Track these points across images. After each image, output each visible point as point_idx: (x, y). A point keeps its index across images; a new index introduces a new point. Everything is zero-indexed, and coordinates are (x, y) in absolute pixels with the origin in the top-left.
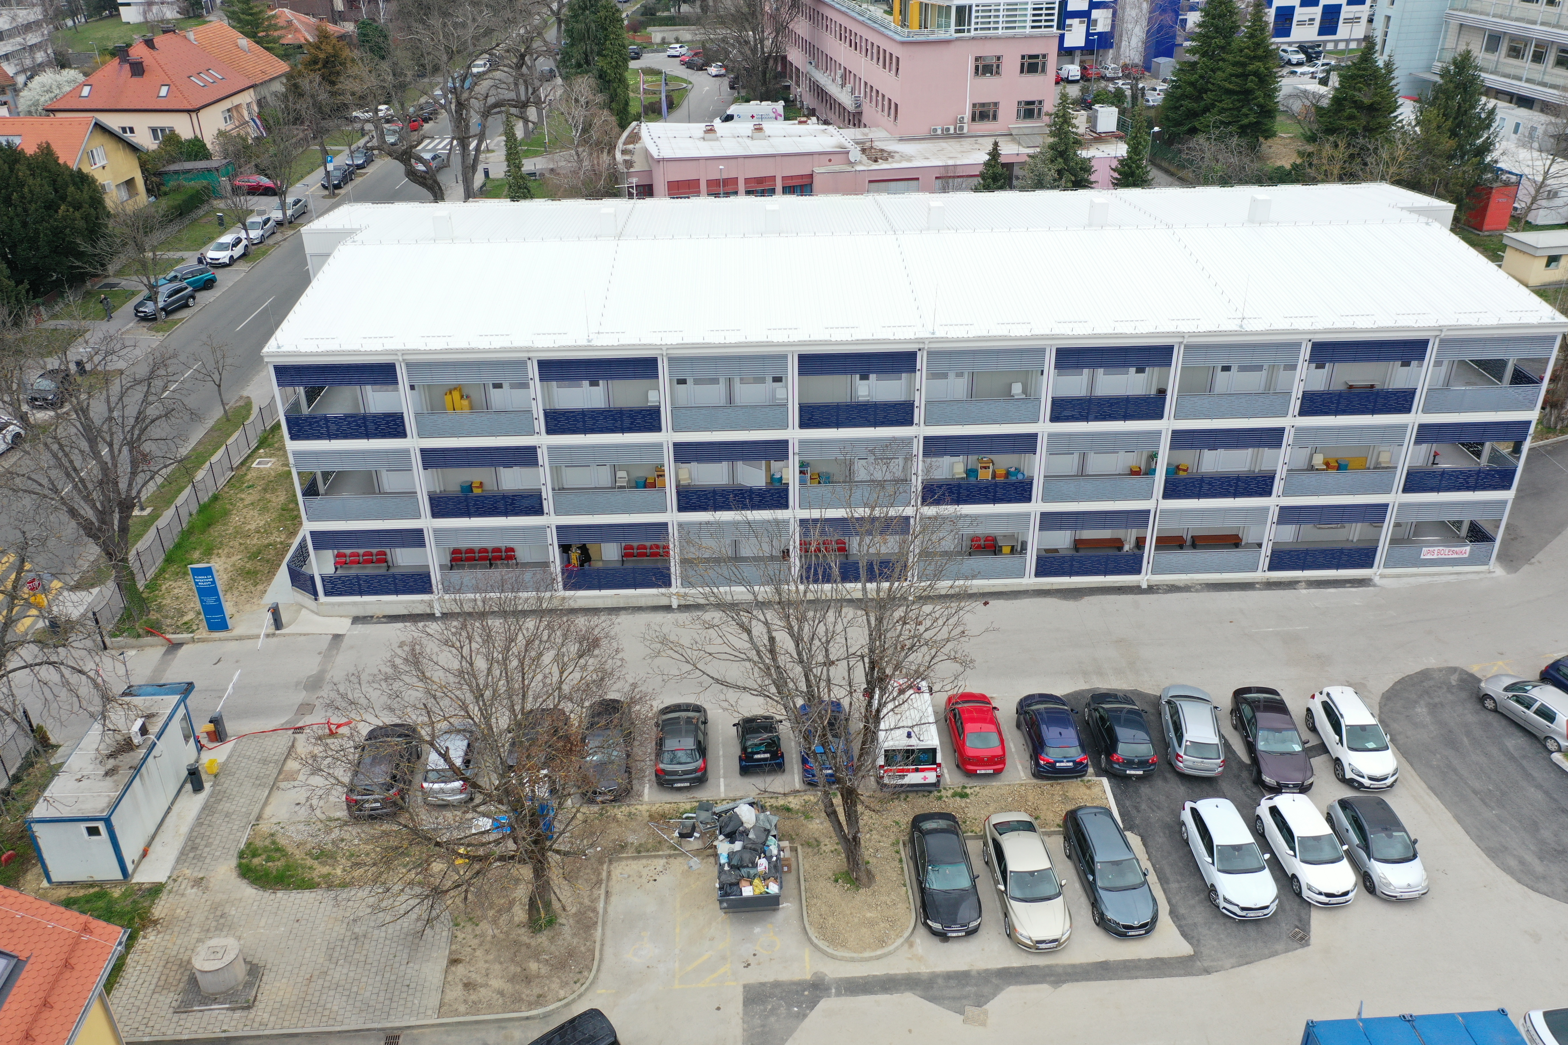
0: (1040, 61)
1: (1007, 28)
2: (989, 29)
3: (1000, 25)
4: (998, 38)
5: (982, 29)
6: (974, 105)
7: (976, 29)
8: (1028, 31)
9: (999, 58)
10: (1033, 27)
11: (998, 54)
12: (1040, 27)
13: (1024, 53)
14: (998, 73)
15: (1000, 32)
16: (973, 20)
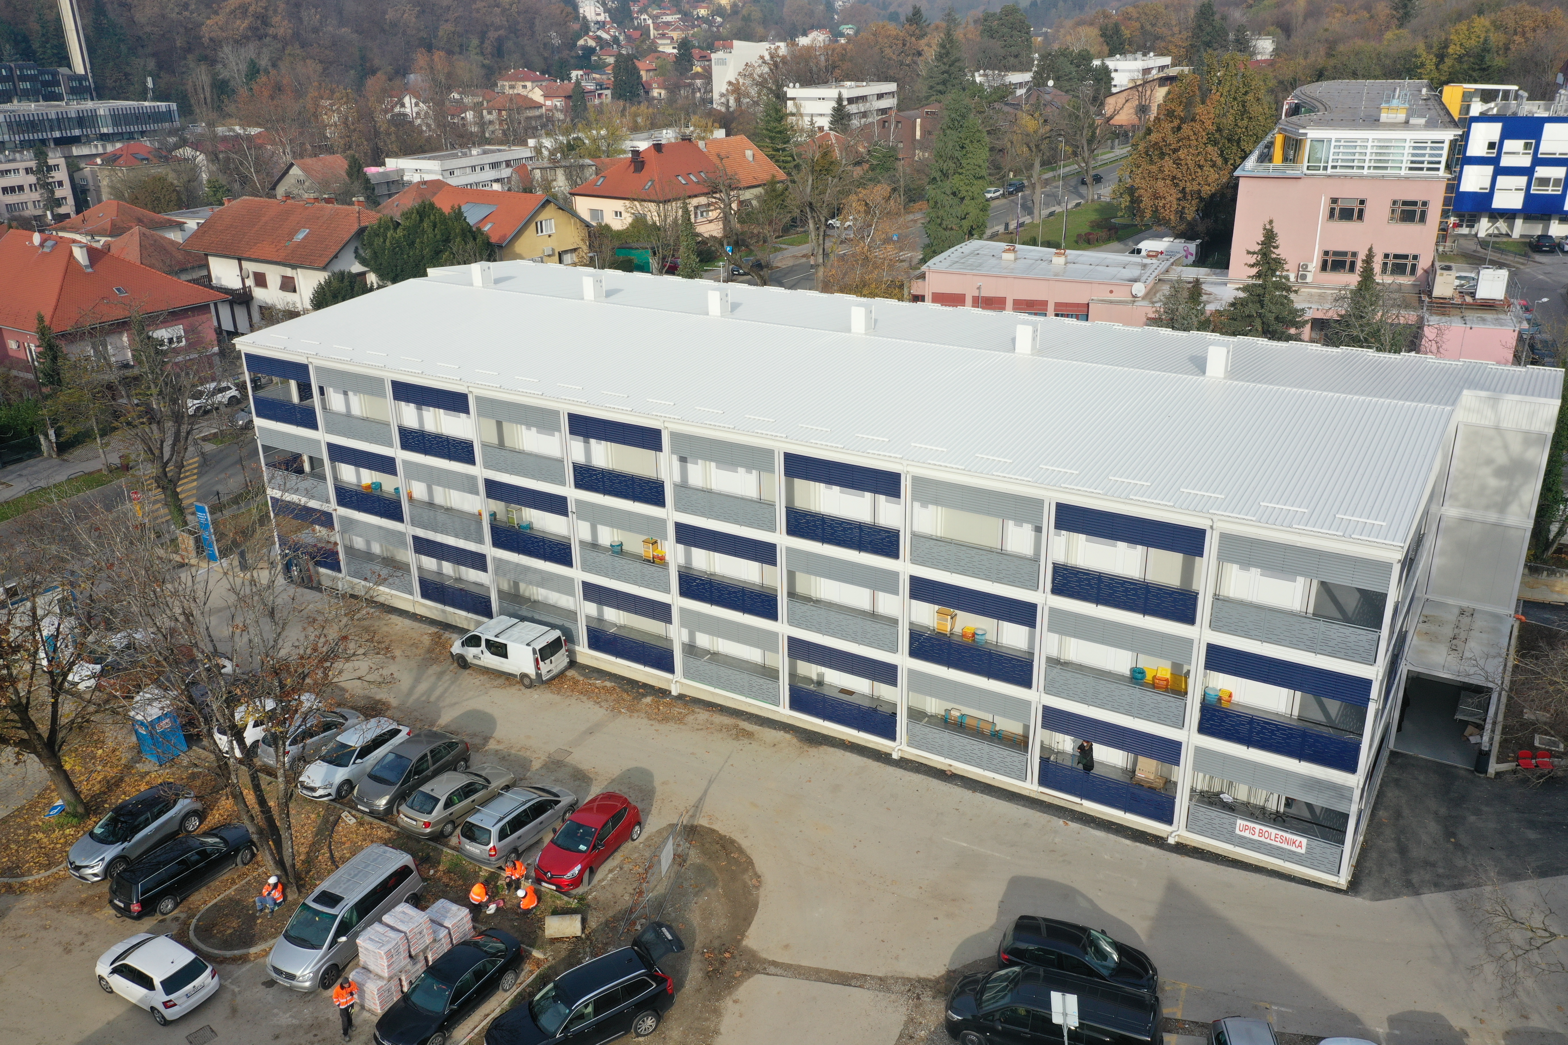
0: (1418, 209)
1: (1375, 168)
2: (1352, 167)
3: (1366, 165)
4: (1361, 177)
5: (1342, 167)
6: (1326, 253)
7: (1334, 167)
8: (1403, 172)
9: (1362, 202)
10: (1411, 169)
11: (1362, 197)
12: (1421, 169)
13: (1397, 198)
14: (1360, 219)
15: (1365, 172)
16: (1332, 157)
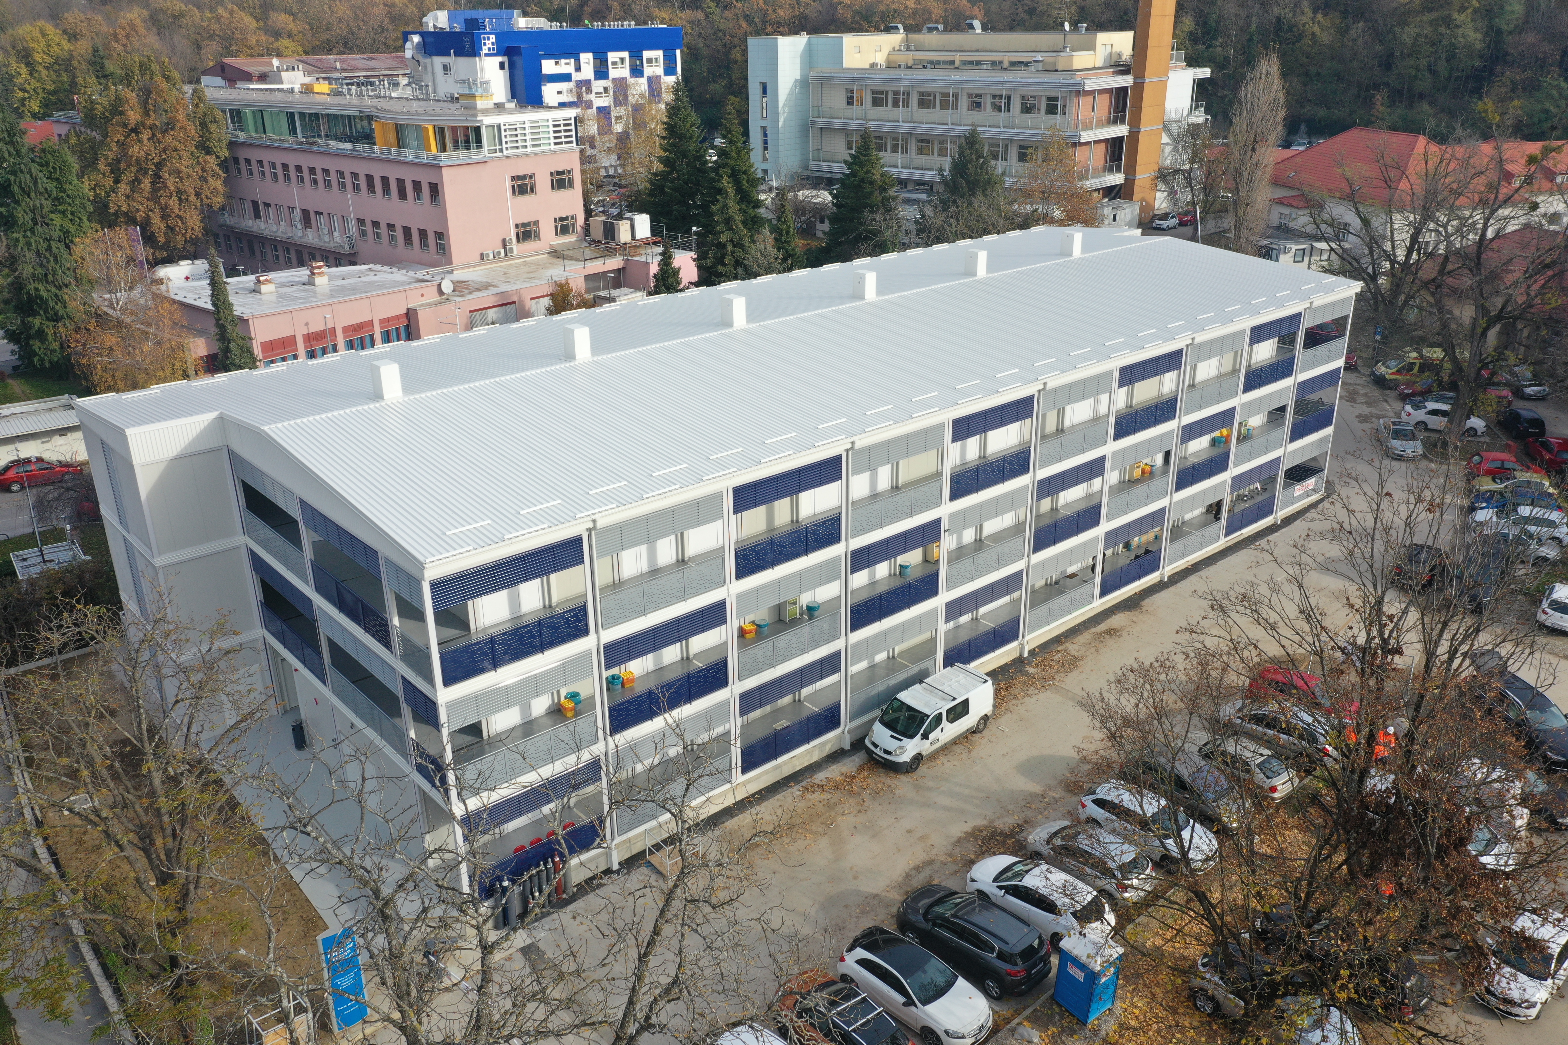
0: (567, 177)
1: (534, 145)
2: (517, 148)
3: (529, 143)
4: (527, 155)
5: (512, 148)
6: (517, 225)
7: (507, 149)
8: (552, 147)
9: (531, 177)
10: (555, 144)
11: (531, 172)
12: (561, 143)
13: (552, 170)
14: (532, 191)
15: (529, 150)
16: (504, 140)
